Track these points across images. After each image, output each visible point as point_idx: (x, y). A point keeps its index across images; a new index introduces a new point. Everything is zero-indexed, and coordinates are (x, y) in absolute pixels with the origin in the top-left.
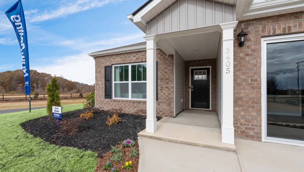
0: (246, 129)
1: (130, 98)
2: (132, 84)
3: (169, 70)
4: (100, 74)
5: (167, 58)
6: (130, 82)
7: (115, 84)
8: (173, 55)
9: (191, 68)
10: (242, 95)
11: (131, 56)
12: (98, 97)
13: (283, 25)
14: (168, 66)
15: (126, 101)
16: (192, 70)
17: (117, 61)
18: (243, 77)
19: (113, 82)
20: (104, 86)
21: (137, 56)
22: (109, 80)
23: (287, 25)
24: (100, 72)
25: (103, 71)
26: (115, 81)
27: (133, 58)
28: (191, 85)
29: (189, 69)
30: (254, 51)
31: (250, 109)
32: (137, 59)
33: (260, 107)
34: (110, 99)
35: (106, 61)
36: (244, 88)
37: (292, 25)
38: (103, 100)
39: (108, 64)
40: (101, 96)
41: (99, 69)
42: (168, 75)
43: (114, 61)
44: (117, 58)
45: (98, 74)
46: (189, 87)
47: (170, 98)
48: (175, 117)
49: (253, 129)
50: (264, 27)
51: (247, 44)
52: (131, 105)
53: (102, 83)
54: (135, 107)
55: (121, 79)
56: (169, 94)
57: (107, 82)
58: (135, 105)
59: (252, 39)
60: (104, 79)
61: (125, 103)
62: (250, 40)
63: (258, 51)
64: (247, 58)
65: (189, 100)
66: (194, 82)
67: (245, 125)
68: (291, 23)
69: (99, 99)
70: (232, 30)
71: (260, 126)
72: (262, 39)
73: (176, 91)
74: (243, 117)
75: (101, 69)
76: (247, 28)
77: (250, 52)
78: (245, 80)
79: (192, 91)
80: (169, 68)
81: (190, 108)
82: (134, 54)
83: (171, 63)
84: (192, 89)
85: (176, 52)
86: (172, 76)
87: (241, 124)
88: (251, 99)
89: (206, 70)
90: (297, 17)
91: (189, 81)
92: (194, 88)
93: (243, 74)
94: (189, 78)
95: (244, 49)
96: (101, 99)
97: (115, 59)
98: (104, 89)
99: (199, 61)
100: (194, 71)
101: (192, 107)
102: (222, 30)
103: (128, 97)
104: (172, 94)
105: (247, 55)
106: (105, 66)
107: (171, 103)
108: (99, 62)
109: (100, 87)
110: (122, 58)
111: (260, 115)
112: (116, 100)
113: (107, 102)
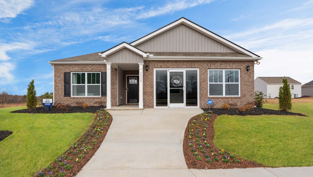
0: (149, 104)
1: (86, 96)
2: (88, 86)
3: (114, 78)
4: (59, 78)
5: (113, 70)
6: (86, 84)
7: (73, 86)
8: (117, 69)
9: (127, 75)
10: (147, 90)
11: (88, 67)
12: (57, 96)
13: (160, 64)
14: (114, 75)
15: (83, 98)
16: (128, 77)
17: (75, 70)
18: (148, 83)
19: (72, 85)
20: (63, 87)
21: (92, 67)
22: (68, 83)
23: (161, 65)
24: (59, 77)
25: (62, 76)
26: (73, 84)
27: (89, 69)
28: (127, 87)
29: (126, 76)
30: (151, 73)
31: (150, 96)
32: (92, 69)
33: (153, 95)
34: (69, 97)
35: (65, 69)
36: (148, 88)
37: (162, 65)
38: (62, 98)
39: (67, 71)
40: (60, 95)
41: (58, 74)
42: (114, 80)
43: (73, 69)
44: (75, 67)
45: (57, 78)
46: (125, 89)
47: (115, 95)
48: (118, 106)
49: (151, 104)
50: (154, 65)
51: (149, 70)
52: (87, 100)
53: (61, 85)
54: (91, 102)
55: (79, 82)
56: (115, 92)
57: (66, 84)
58: (91, 100)
59: (151, 68)
60: (63, 82)
61: (82, 99)
62: (150, 68)
63: (153, 73)
64: (149, 76)
65: (126, 98)
66: (129, 85)
67: (148, 102)
68: (162, 64)
69: (59, 98)
70: (142, 66)
71: (153, 102)
72: (154, 69)
73: (118, 91)
74: (148, 99)
75: (60, 74)
76: (149, 64)
77: (150, 73)
78: (148, 84)
79: (127, 91)
80: (114, 76)
81: (126, 103)
82: (90, 66)
83: (115, 74)
84: (128, 90)
85: (119, 67)
86: (116, 82)
87: (147, 102)
88: (150, 92)
89: (137, 78)
90: (164, 62)
91: (126, 85)
92: (129, 89)
93: (148, 82)
94: (126, 82)
95: (148, 72)
96: (60, 98)
97: (74, 67)
98: (63, 90)
99: (133, 71)
100: (129, 78)
101: (127, 103)
102: (139, 65)
103: (85, 95)
104: (116, 92)
105: (149, 74)
106: (64, 73)
107: (116, 97)
108: (59, 69)
109: (59, 88)
110: (80, 67)
111: (153, 98)
112: (75, 97)
113: (66, 99)
